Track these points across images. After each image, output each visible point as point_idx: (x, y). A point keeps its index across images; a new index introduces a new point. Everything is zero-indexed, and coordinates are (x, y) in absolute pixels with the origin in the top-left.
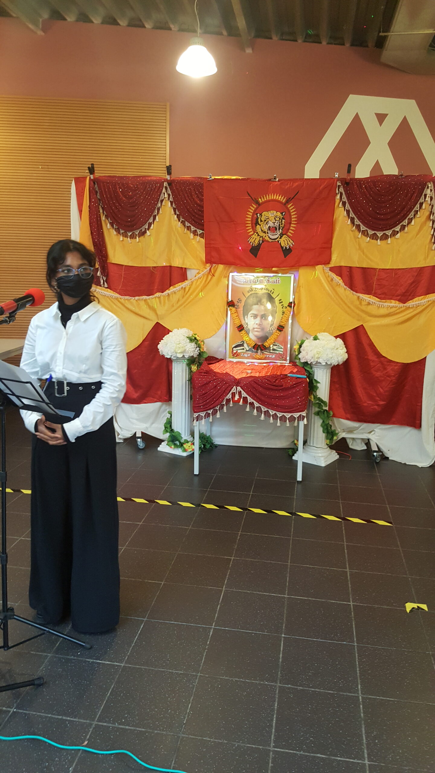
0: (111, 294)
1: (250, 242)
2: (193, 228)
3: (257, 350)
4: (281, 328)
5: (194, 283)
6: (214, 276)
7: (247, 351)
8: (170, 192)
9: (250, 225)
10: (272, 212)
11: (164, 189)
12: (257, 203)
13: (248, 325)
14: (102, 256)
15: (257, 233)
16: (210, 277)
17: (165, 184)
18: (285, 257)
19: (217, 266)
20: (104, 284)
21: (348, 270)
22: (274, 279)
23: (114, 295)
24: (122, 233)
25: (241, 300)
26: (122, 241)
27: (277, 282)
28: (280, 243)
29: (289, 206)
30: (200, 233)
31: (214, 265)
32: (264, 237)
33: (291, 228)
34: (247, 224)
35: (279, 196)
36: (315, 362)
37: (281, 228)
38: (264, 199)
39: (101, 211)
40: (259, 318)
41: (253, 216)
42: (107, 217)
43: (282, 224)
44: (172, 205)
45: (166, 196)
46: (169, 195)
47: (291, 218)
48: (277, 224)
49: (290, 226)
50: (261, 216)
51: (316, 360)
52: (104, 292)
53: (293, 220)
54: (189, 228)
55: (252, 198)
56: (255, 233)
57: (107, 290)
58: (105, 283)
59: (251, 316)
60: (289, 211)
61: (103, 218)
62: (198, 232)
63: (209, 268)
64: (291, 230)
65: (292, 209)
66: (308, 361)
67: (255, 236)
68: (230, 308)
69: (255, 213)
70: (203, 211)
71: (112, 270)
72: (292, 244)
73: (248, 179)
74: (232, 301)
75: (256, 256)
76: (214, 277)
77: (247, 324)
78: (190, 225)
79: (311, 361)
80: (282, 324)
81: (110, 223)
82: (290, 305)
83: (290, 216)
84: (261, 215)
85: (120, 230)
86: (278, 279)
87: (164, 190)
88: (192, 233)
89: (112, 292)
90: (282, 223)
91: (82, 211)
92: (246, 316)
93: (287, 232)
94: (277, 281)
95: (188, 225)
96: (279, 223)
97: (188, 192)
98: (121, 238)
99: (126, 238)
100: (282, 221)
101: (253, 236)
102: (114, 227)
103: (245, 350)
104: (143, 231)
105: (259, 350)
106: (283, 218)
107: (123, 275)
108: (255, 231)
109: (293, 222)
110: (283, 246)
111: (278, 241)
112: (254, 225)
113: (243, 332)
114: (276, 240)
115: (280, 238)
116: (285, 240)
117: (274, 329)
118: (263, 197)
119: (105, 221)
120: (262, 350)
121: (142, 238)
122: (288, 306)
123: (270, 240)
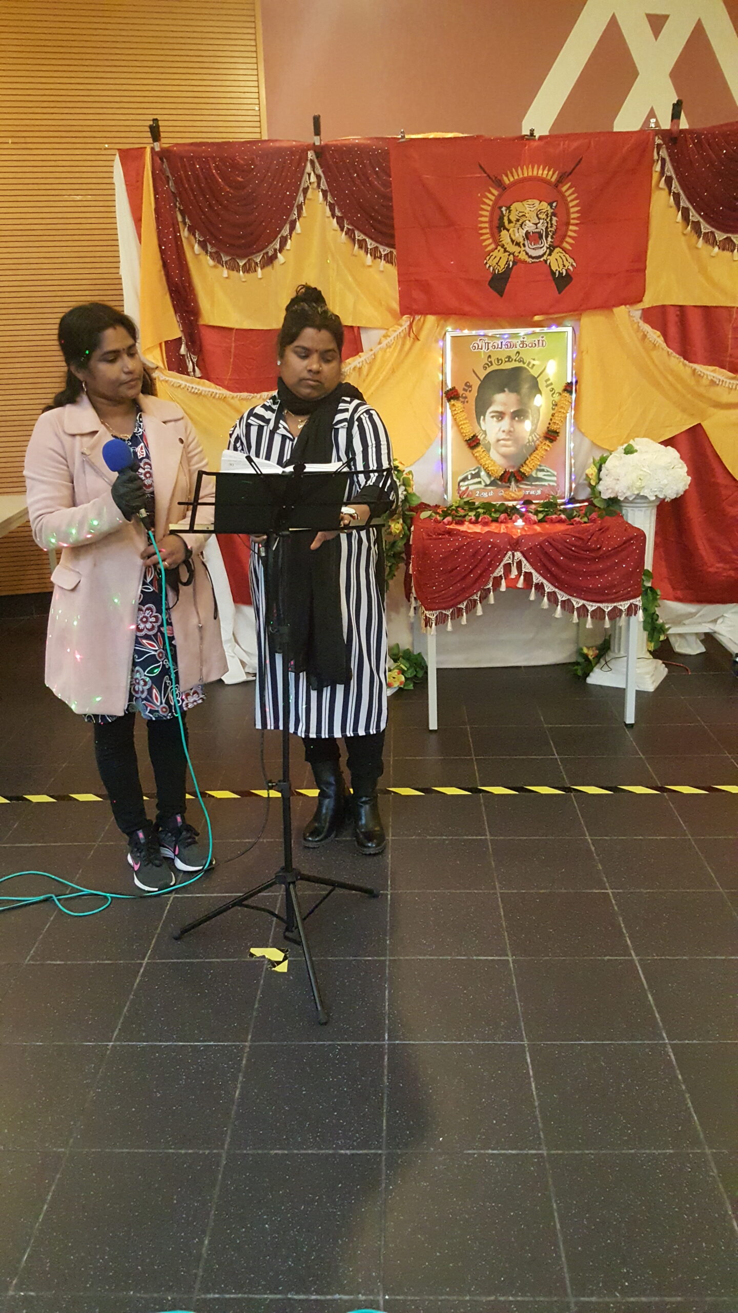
0: (211, 390)
1: (490, 266)
2: (371, 244)
3: (509, 481)
4: (551, 435)
5: (379, 356)
6: (418, 340)
7: (486, 485)
8: (320, 171)
9: (488, 231)
10: (530, 202)
11: (309, 165)
12: (499, 184)
13: (486, 434)
14: (187, 312)
15: (503, 246)
16: (408, 343)
17: (311, 155)
18: (559, 293)
19: (422, 320)
20: (194, 370)
21: (678, 313)
22: (535, 339)
23: (218, 392)
24: (226, 262)
25: (471, 386)
26: (227, 278)
27: (541, 344)
28: (550, 266)
29: (564, 189)
30: (386, 253)
31: (417, 317)
32: (516, 254)
33: (570, 233)
34: (482, 228)
35: (543, 170)
36: (634, 497)
37: (551, 234)
38: (513, 176)
39: (180, 218)
40: (507, 420)
41: (492, 213)
42: (192, 230)
43: (551, 227)
44: (325, 196)
45: (313, 178)
46: (318, 177)
47: (568, 214)
48: (542, 227)
49: (567, 230)
50: (510, 212)
51: (636, 492)
52: (198, 387)
53: (573, 216)
54: (362, 244)
55: (488, 176)
56: (499, 248)
57: (204, 383)
58: (196, 368)
59: (493, 417)
60: (564, 197)
61: (185, 233)
62: (381, 250)
63: (408, 323)
64: (570, 237)
65: (570, 195)
66: (619, 494)
67: (499, 253)
68: (452, 402)
69: (497, 207)
70: (392, 206)
71: (209, 341)
72: (572, 265)
73: (478, 137)
74: (453, 389)
75: (501, 293)
76: (418, 344)
77: (485, 432)
78: (364, 237)
79: (626, 495)
80: (554, 427)
81: (200, 242)
82: (568, 388)
83: (568, 209)
84: (508, 208)
85: (222, 255)
86: (540, 339)
87: (309, 168)
88: (369, 255)
89: (213, 385)
90: (552, 224)
91: (140, 220)
92: (482, 417)
93: (562, 242)
94: (541, 342)
95: (360, 238)
96: (546, 225)
97: (358, 168)
98: (225, 272)
99: (235, 272)
100: (551, 220)
101: (495, 253)
102: (209, 250)
103: (483, 484)
104: (270, 254)
105: (513, 483)
106: (554, 214)
107: (233, 350)
108: (498, 243)
109: (572, 221)
110: (554, 270)
111: (546, 261)
112: (496, 230)
113: (479, 449)
114: (542, 259)
115: (550, 254)
116: (559, 259)
117: (538, 439)
118: (512, 173)
119: (187, 238)
120: (517, 481)
121: (268, 269)
122: (565, 390)
123: (530, 260)
